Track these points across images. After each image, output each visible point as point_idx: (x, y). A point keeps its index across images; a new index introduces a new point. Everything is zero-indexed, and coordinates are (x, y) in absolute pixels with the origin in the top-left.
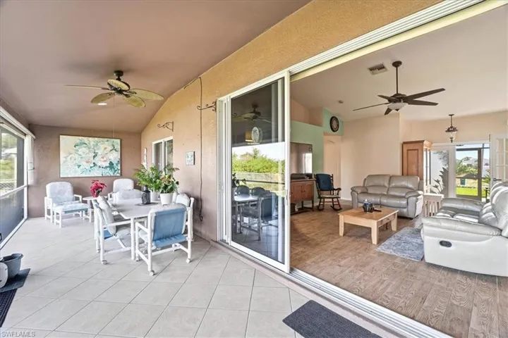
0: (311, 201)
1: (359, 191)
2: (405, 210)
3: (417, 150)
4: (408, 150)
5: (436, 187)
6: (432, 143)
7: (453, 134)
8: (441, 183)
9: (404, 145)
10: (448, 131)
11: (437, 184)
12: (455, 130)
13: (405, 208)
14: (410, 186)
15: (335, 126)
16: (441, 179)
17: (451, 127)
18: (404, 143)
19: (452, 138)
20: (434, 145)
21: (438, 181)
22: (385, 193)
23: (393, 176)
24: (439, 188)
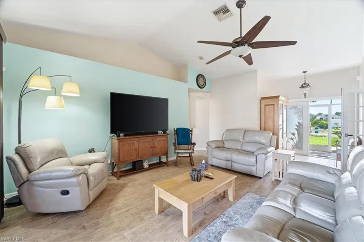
0: (165, 157)
1: (214, 146)
2: (254, 168)
3: (273, 105)
4: (265, 105)
5: (292, 139)
6: (288, 99)
7: (306, 90)
8: (296, 135)
9: (262, 101)
10: (302, 87)
11: (293, 137)
12: (308, 85)
13: (253, 166)
14: (263, 141)
15: (201, 83)
16: (296, 132)
17: (305, 84)
18: (263, 98)
19: (305, 94)
20: (289, 101)
21: (293, 134)
22: (239, 148)
23: (248, 130)
24: (295, 140)
